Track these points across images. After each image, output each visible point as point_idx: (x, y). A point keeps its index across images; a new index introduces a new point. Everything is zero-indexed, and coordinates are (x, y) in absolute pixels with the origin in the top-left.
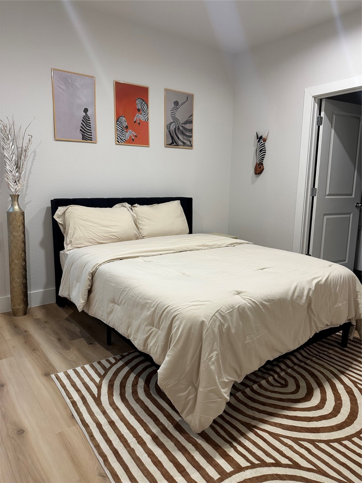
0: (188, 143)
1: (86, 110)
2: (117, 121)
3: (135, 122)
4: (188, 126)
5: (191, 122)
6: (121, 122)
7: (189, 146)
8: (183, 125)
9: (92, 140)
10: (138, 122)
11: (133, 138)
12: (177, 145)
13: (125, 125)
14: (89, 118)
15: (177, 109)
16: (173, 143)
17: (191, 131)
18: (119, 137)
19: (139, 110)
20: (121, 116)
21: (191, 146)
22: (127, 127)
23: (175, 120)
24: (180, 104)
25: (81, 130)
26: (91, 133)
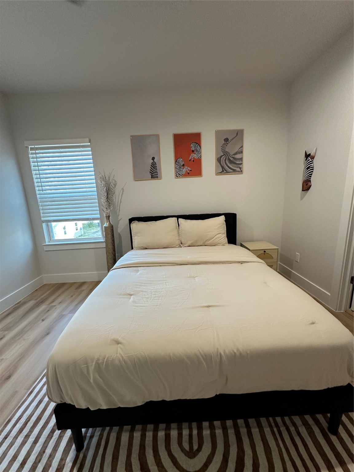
0: (238, 169)
1: (153, 159)
2: (176, 162)
3: (190, 160)
4: (238, 156)
5: (242, 152)
6: (179, 162)
7: (239, 171)
8: (233, 156)
9: (158, 178)
10: (193, 160)
11: (188, 172)
12: (227, 172)
13: (182, 164)
14: (156, 163)
15: (228, 144)
16: (223, 171)
17: (241, 159)
18: (178, 173)
19: (193, 151)
20: (179, 158)
21: (242, 171)
22: (183, 165)
23: (226, 153)
24: (230, 140)
25: (150, 172)
26: (157, 173)
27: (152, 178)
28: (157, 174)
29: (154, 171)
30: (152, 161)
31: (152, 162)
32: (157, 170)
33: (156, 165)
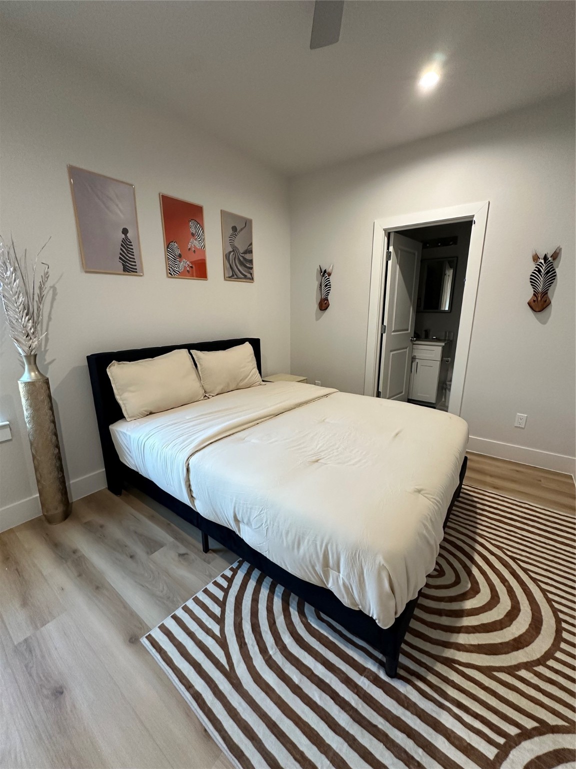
0: (249, 275)
3: (189, 249)
4: (247, 256)
5: (251, 252)
7: (250, 279)
8: (243, 255)
10: (193, 249)
12: (238, 278)
15: (236, 235)
16: (233, 275)
17: (251, 261)
19: (193, 235)
21: (252, 279)
23: (235, 249)
24: (238, 230)
27: (124, 270)
28: (135, 265)
29: (127, 257)
30: (123, 236)
31: (123, 239)
32: (133, 255)
33: (132, 245)
